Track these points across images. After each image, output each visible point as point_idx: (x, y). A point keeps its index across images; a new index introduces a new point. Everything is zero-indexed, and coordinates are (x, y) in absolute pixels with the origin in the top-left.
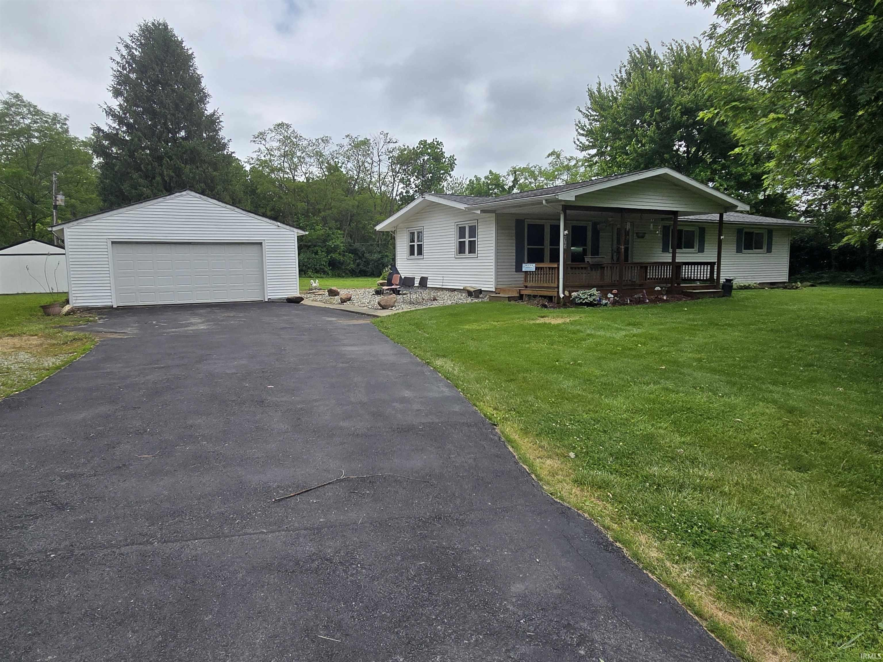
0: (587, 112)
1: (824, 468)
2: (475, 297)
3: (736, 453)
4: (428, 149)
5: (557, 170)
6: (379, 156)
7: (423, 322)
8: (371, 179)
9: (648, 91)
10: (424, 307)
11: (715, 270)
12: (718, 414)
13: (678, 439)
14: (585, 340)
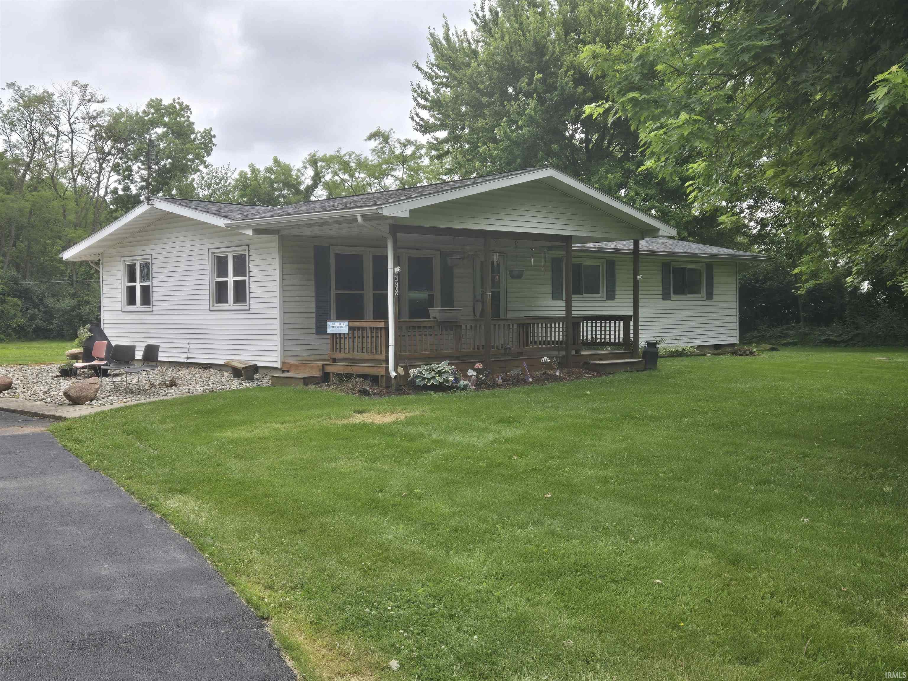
0: (430, 71)
1: (779, 655)
2: (246, 379)
3: (653, 639)
4: (163, 116)
5: (386, 162)
6: (70, 124)
7: (149, 426)
8: (56, 164)
9: (524, 44)
10: (152, 399)
11: (632, 328)
12: (629, 573)
13: (567, 621)
14: (429, 451)
